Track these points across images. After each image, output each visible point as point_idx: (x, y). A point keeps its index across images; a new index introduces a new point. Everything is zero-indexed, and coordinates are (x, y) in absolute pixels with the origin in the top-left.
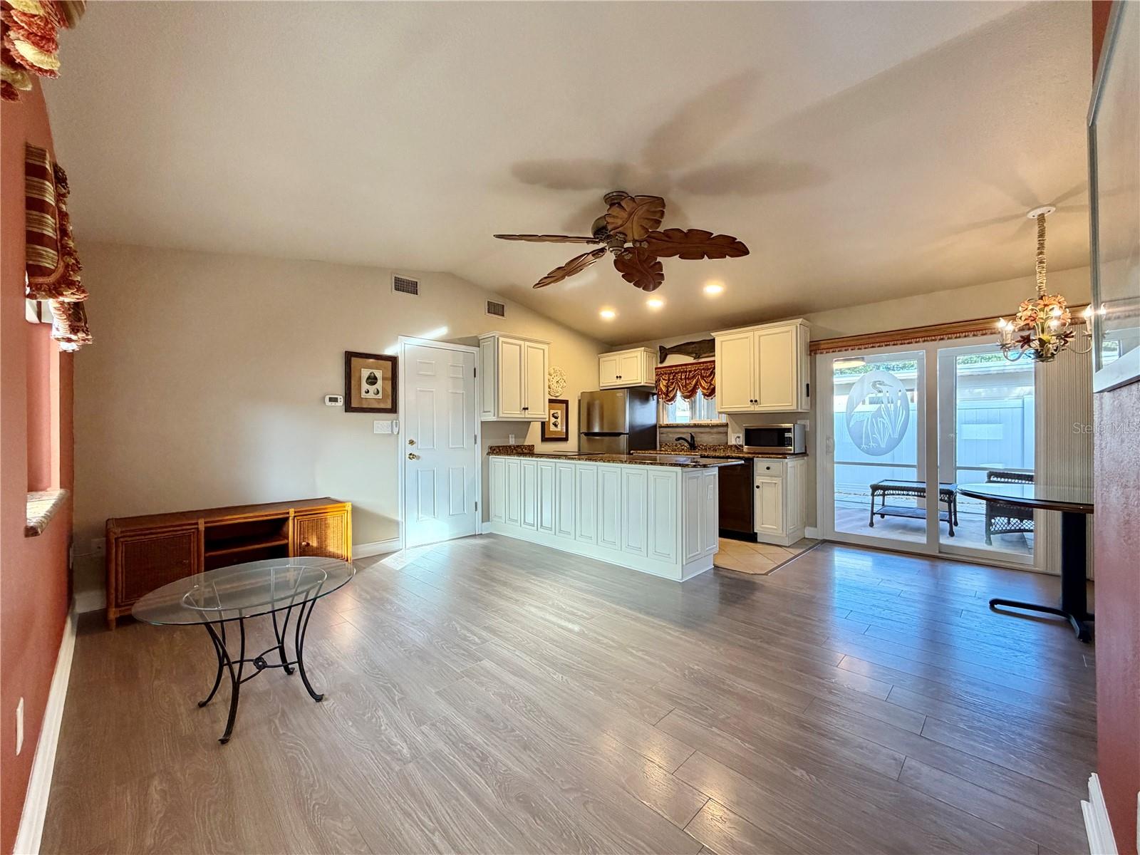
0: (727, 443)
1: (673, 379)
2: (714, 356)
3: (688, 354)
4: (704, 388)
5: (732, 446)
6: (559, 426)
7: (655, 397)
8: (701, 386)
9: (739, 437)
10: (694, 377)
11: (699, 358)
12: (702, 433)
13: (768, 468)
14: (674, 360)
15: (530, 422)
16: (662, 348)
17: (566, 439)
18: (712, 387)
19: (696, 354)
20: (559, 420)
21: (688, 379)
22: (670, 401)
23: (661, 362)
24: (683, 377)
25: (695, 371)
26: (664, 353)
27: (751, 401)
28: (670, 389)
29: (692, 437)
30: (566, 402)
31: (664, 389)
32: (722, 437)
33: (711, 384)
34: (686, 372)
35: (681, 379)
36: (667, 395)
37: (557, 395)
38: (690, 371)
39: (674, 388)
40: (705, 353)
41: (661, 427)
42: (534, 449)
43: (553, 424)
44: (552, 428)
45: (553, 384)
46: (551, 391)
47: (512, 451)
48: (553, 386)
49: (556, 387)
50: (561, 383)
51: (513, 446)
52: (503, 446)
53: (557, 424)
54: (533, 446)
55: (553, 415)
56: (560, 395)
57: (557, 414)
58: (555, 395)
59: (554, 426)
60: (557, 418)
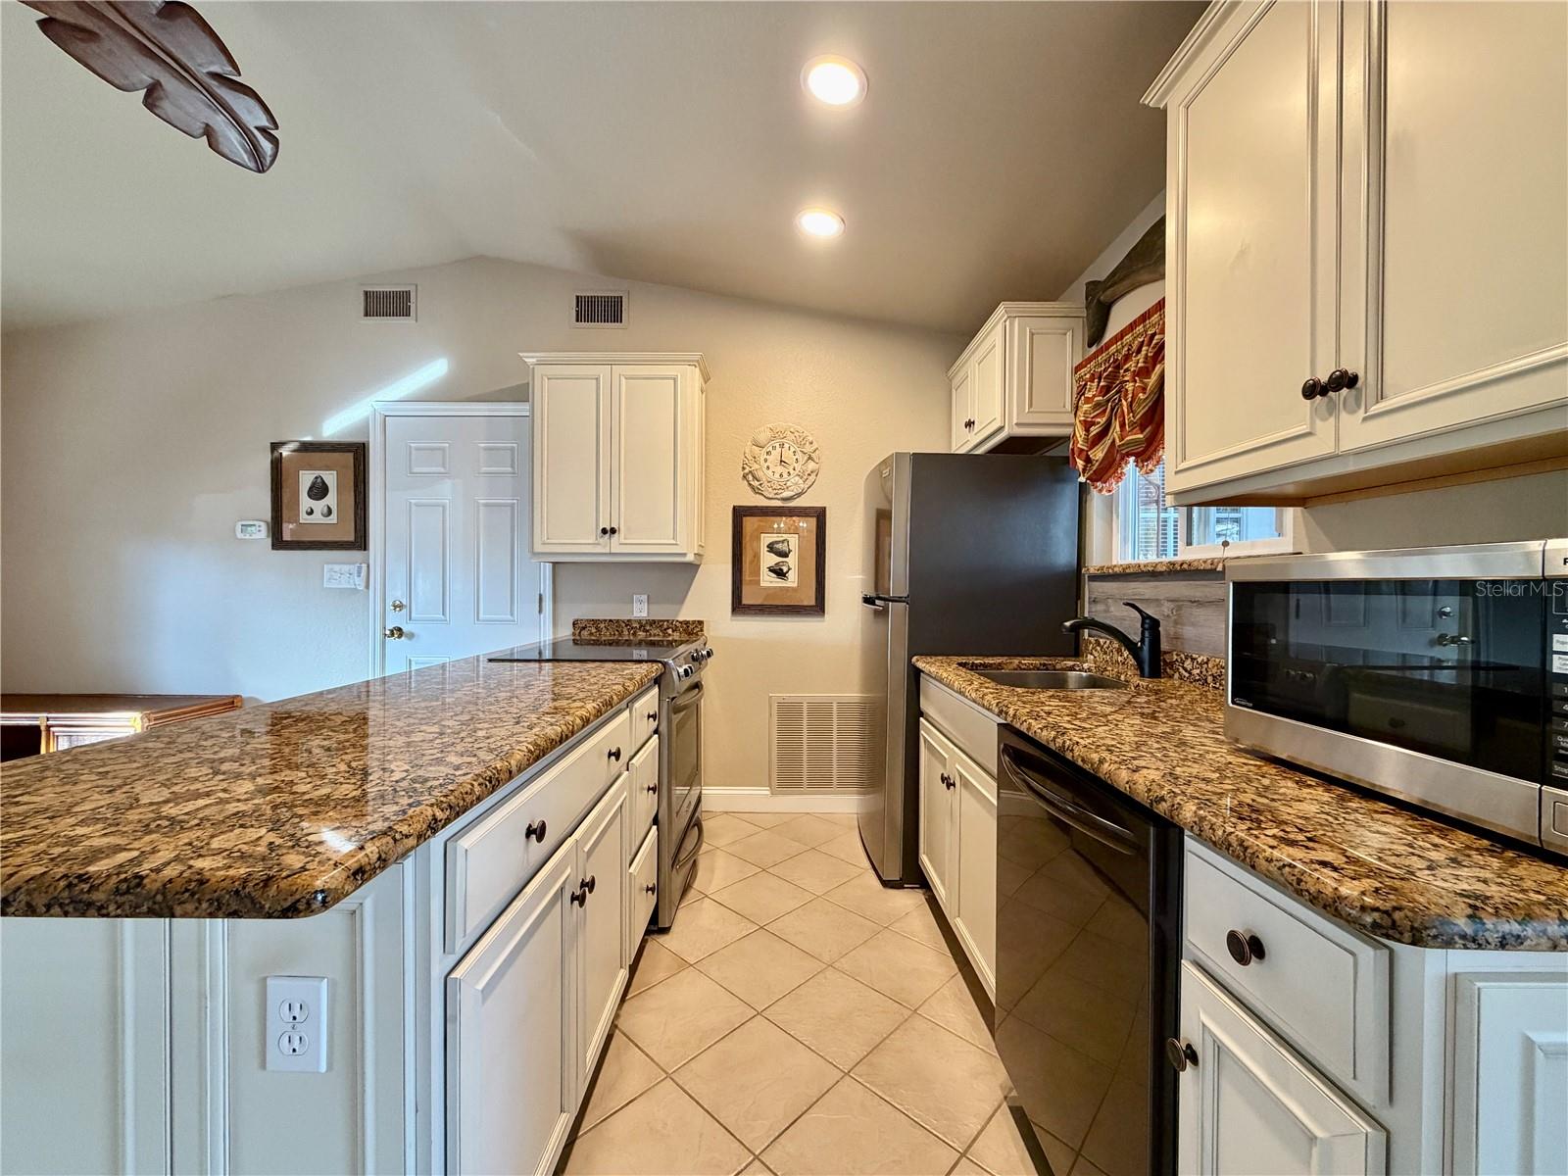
1: (1106, 390)
6: (793, 576)
17: (819, 608)
22: (1101, 477)
23: (1094, 341)
27: (1316, 389)
30: (820, 515)
34: (1141, 347)
36: (1087, 456)
37: (787, 494)
39: (1107, 425)
41: (1091, 578)
42: (702, 630)
43: (771, 570)
44: (768, 580)
45: (768, 468)
46: (761, 485)
47: (634, 634)
48: (770, 472)
49: (781, 475)
50: (796, 465)
51: (640, 622)
52: (610, 621)
53: (785, 569)
54: (701, 623)
55: (771, 548)
56: (799, 495)
57: (786, 544)
58: (779, 497)
59: (774, 575)
60: (785, 555)
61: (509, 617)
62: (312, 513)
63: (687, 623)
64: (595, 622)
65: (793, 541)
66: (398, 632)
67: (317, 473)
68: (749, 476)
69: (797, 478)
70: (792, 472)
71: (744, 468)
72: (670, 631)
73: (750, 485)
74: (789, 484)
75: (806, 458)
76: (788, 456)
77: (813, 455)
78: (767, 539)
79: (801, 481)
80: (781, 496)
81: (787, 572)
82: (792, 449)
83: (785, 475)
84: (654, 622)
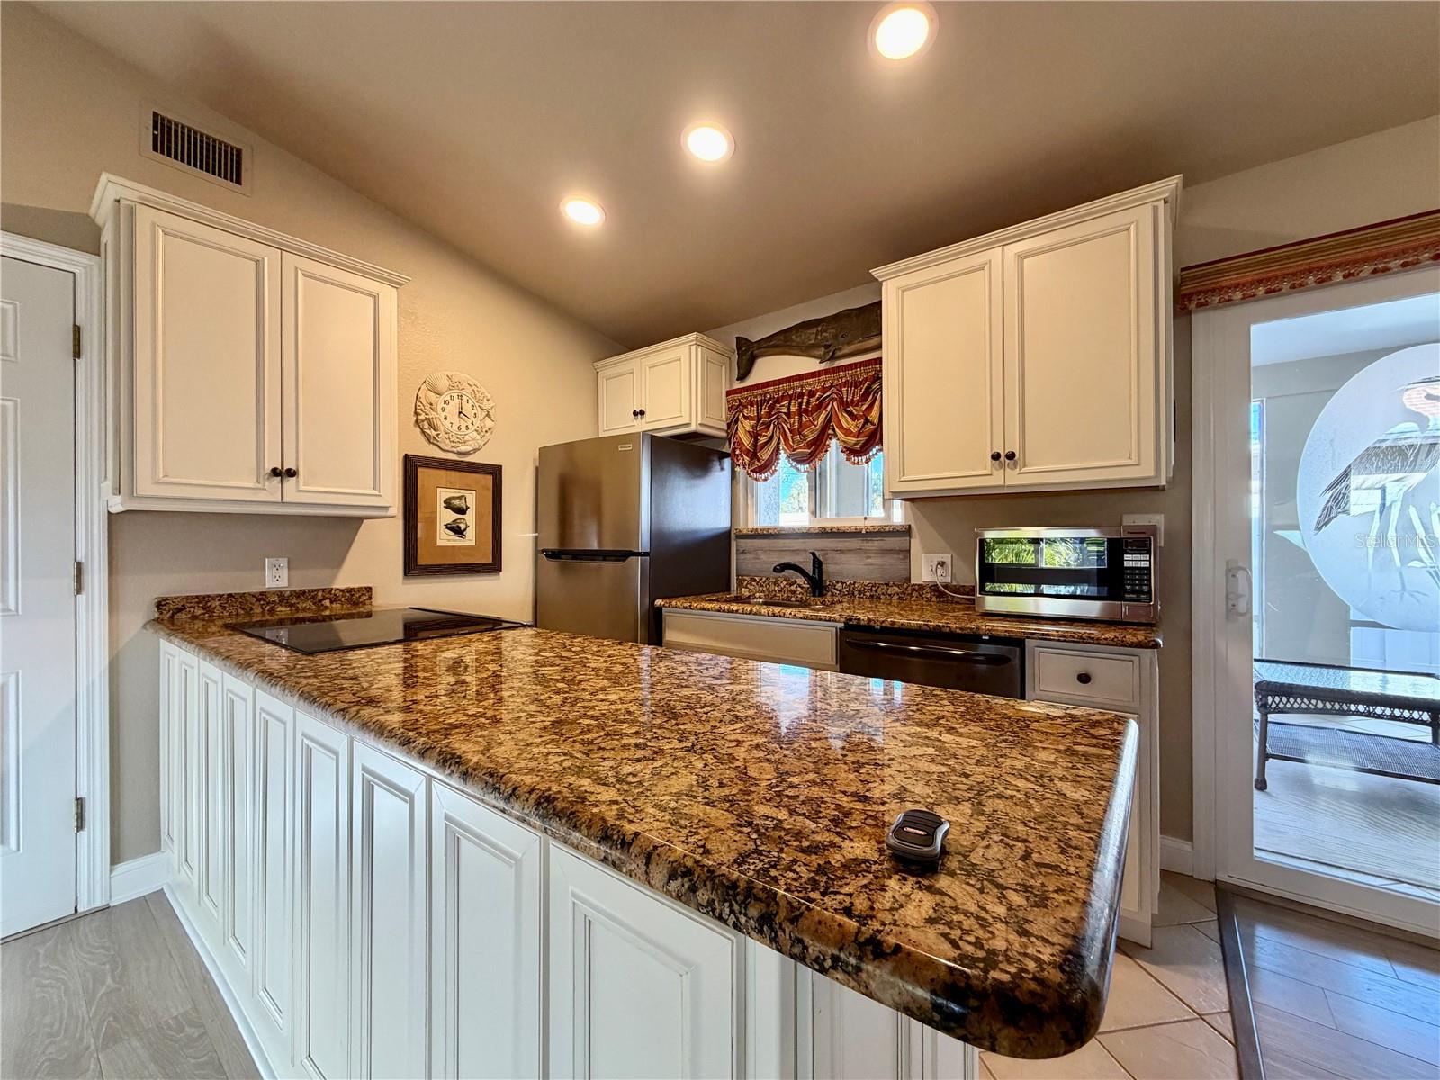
0: (909, 579)
1: (769, 415)
2: (879, 347)
3: (805, 351)
4: (848, 432)
5: (921, 587)
6: (470, 534)
7: (727, 462)
8: (841, 427)
9: (942, 564)
10: (819, 407)
11: (833, 358)
12: (842, 551)
13: (1084, 678)
14: (772, 368)
15: (360, 519)
16: (742, 343)
17: (495, 567)
18: (870, 427)
19: (827, 347)
20: (470, 517)
21: (806, 411)
22: (761, 470)
23: (742, 377)
24: (793, 409)
25: (824, 390)
26: (748, 354)
27: (996, 457)
28: (762, 440)
29: (817, 563)
30: (495, 472)
31: (747, 441)
32: (890, 560)
33: (867, 421)
34: (801, 395)
35: (789, 414)
36: (754, 456)
37: (464, 448)
38: (812, 394)
39: (771, 438)
40: (849, 343)
41: (741, 536)
42: (370, 598)
43: (449, 527)
44: (445, 538)
45: (446, 418)
46: (436, 434)
47: (272, 611)
48: (447, 423)
49: (459, 428)
50: (474, 420)
51: (280, 594)
52: (230, 595)
53: (463, 527)
54: (369, 589)
55: (448, 504)
56: (475, 450)
57: (463, 500)
58: (455, 450)
59: (452, 533)
60: (462, 511)
63: (351, 590)
65: (471, 499)
68: (424, 424)
69: (475, 433)
70: (470, 426)
71: (416, 413)
72: (327, 603)
74: (467, 438)
75: (484, 414)
76: (467, 409)
77: (491, 413)
78: (444, 494)
79: (478, 437)
80: (458, 449)
81: (465, 530)
82: (471, 403)
83: (463, 428)
84: (303, 592)
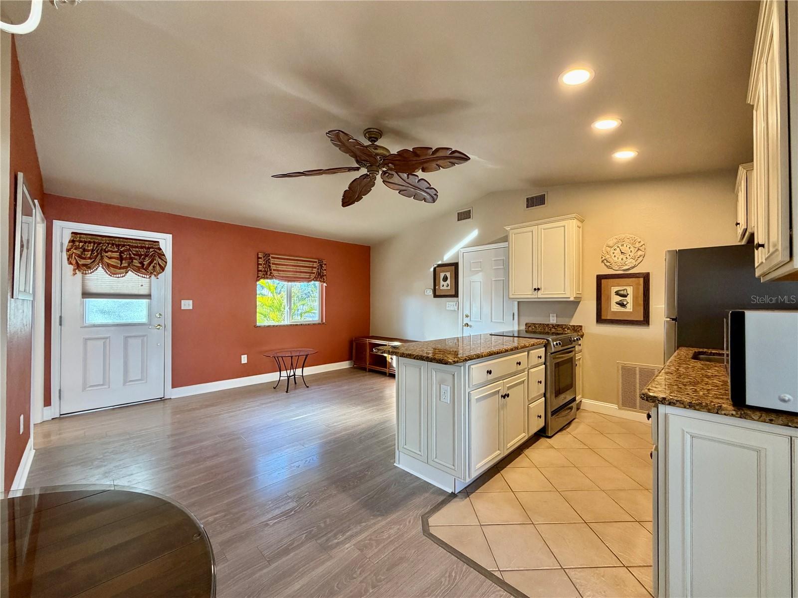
6: (630, 306)
17: (645, 322)
20: (629, 299)
30: (646, 277)
37: (626, 268)
42: (581, 330)
43: (617, 303)
44: (615, 308)
45: (615, 256)
46: (611, 264)
47: (550, 330)
48: (616, 258)
49: (622, 259)
50: (630, 254)
51: (552, 325)
52: (540, 324)
53: (625, 303)
54: (581, 326)
55: (617, 293)
56: (633, 267)
57: (625, 291)
58: (621, 269)
59: (619, 306)
60: (625, 296)
61: (502, 321)
62: (444, 286)
63: (574, 326)
64: (534, 324)
65: (630, 290)
66: (467, 325)
67: (445, 273)
68: (605, 261)
69: (632, 260)
70: (628, 257)
71: (602, 258)
72: (566, 329)
73: (605, 265)
74: (627, 263)
75: (636, 250)
76: (624, 249)
77: (641, 248)
78: (615, 289)
79: (634, 261)
80: (623, 268)
81: (626, 304)
82: (628, 246)
83: (625, 259)
84: (559, 325)
